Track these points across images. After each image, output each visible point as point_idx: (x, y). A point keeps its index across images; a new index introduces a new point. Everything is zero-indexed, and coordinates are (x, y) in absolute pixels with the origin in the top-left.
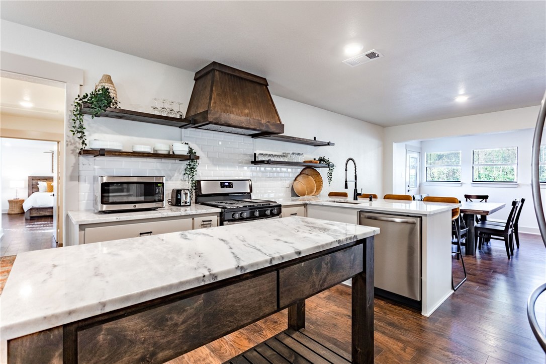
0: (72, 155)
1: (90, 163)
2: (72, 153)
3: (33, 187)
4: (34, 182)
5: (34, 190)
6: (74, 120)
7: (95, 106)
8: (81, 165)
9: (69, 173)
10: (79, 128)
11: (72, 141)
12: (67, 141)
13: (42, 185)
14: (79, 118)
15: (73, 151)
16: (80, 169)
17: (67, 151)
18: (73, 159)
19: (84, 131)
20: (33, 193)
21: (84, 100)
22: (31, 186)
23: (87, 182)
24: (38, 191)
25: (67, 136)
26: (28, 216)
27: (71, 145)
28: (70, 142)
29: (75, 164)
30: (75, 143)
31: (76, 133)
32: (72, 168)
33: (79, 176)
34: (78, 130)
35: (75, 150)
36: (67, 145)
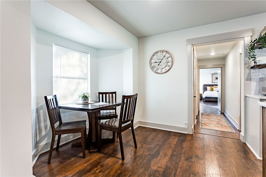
0: (247, 69)
1: (257, 72)
2: (247, 68)
3: (205, 89)
4: (205, 87)
5: (205, 90)
6: (249, 53)
7: (263, 43)
8: (252, 74)
9: (246, 78)
10: (252, 56)
11: (247, 63)
12: (245, 63)
13: (209, 88)
14: (252, 51)
15: (248, 67)
16: (251, 75)
17: (245, 68)
18: (248, 71)
19: (255, 56)
20: (205, 91)
21: (255, 42)
22: (204, 88)
23: (255, 81)
24: (207, 91)
25: (245, 61)
26: (204, 100)
27: (247, 64)
28: (246, 63)
29: (249, 73)
30: (248, 64)
31: (251, 58)
32: (247, 75)
33: (251, 79)
34: (252, 57)
35: (249, 67)
36: (245, 65)
